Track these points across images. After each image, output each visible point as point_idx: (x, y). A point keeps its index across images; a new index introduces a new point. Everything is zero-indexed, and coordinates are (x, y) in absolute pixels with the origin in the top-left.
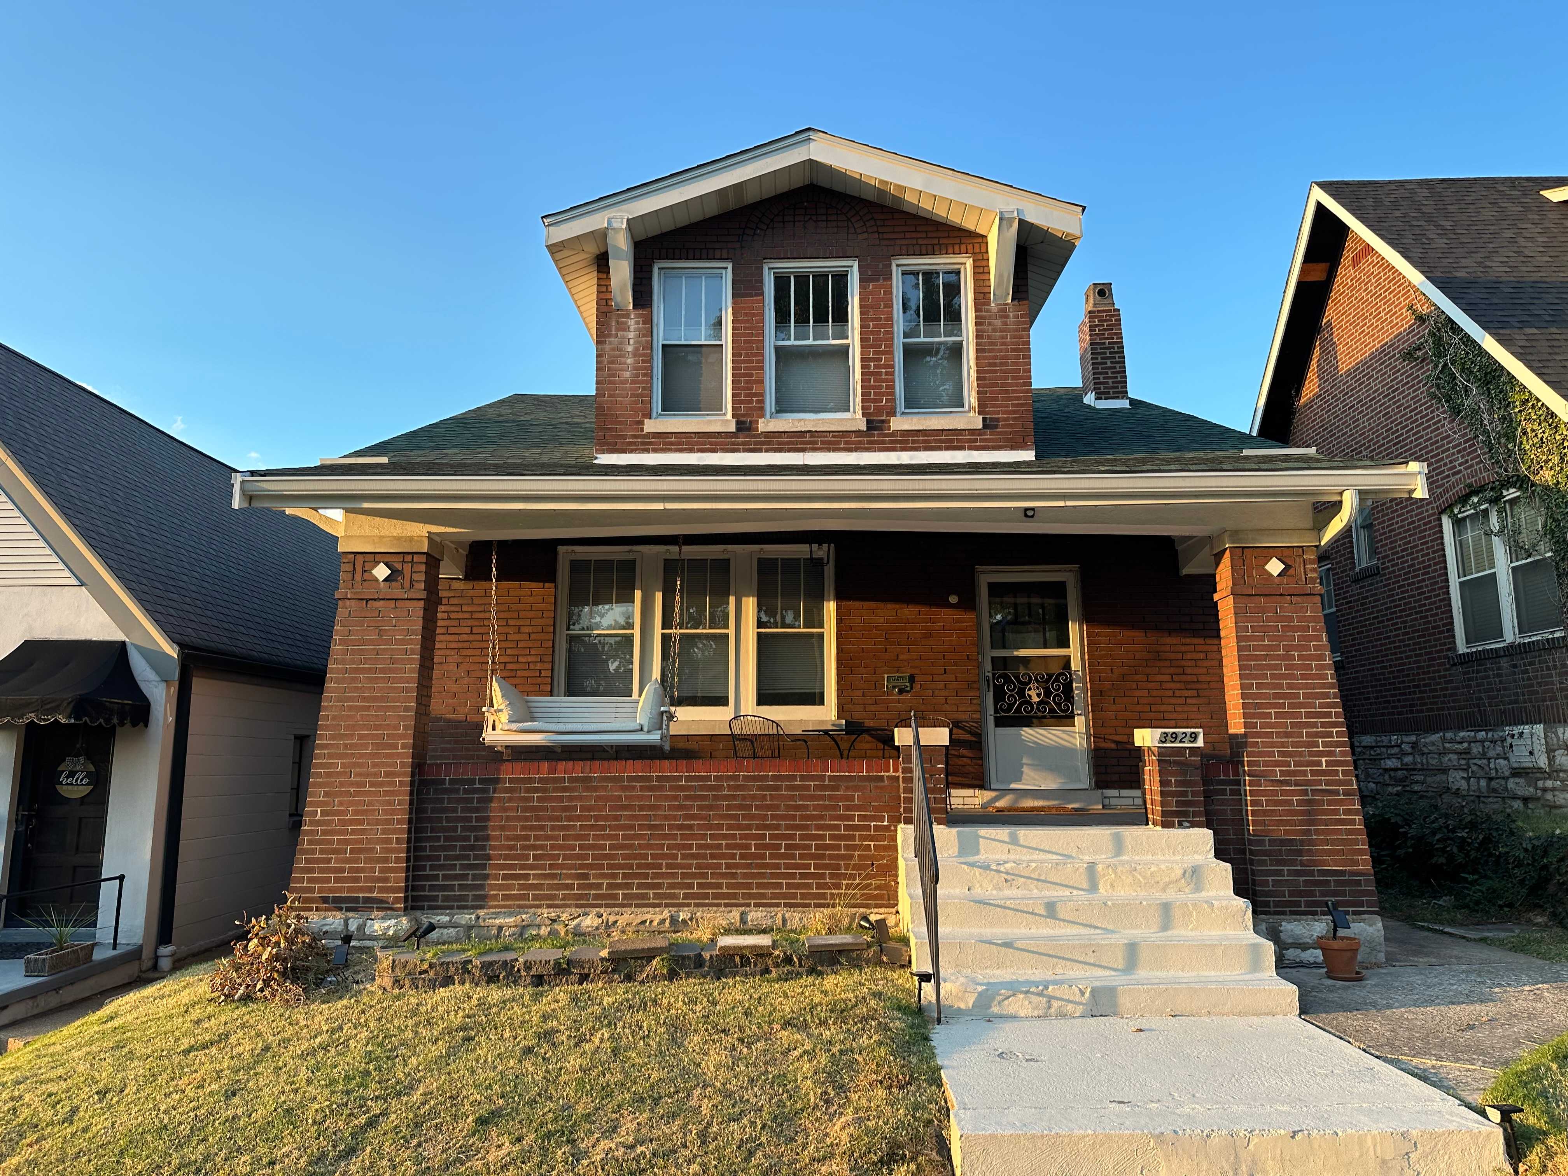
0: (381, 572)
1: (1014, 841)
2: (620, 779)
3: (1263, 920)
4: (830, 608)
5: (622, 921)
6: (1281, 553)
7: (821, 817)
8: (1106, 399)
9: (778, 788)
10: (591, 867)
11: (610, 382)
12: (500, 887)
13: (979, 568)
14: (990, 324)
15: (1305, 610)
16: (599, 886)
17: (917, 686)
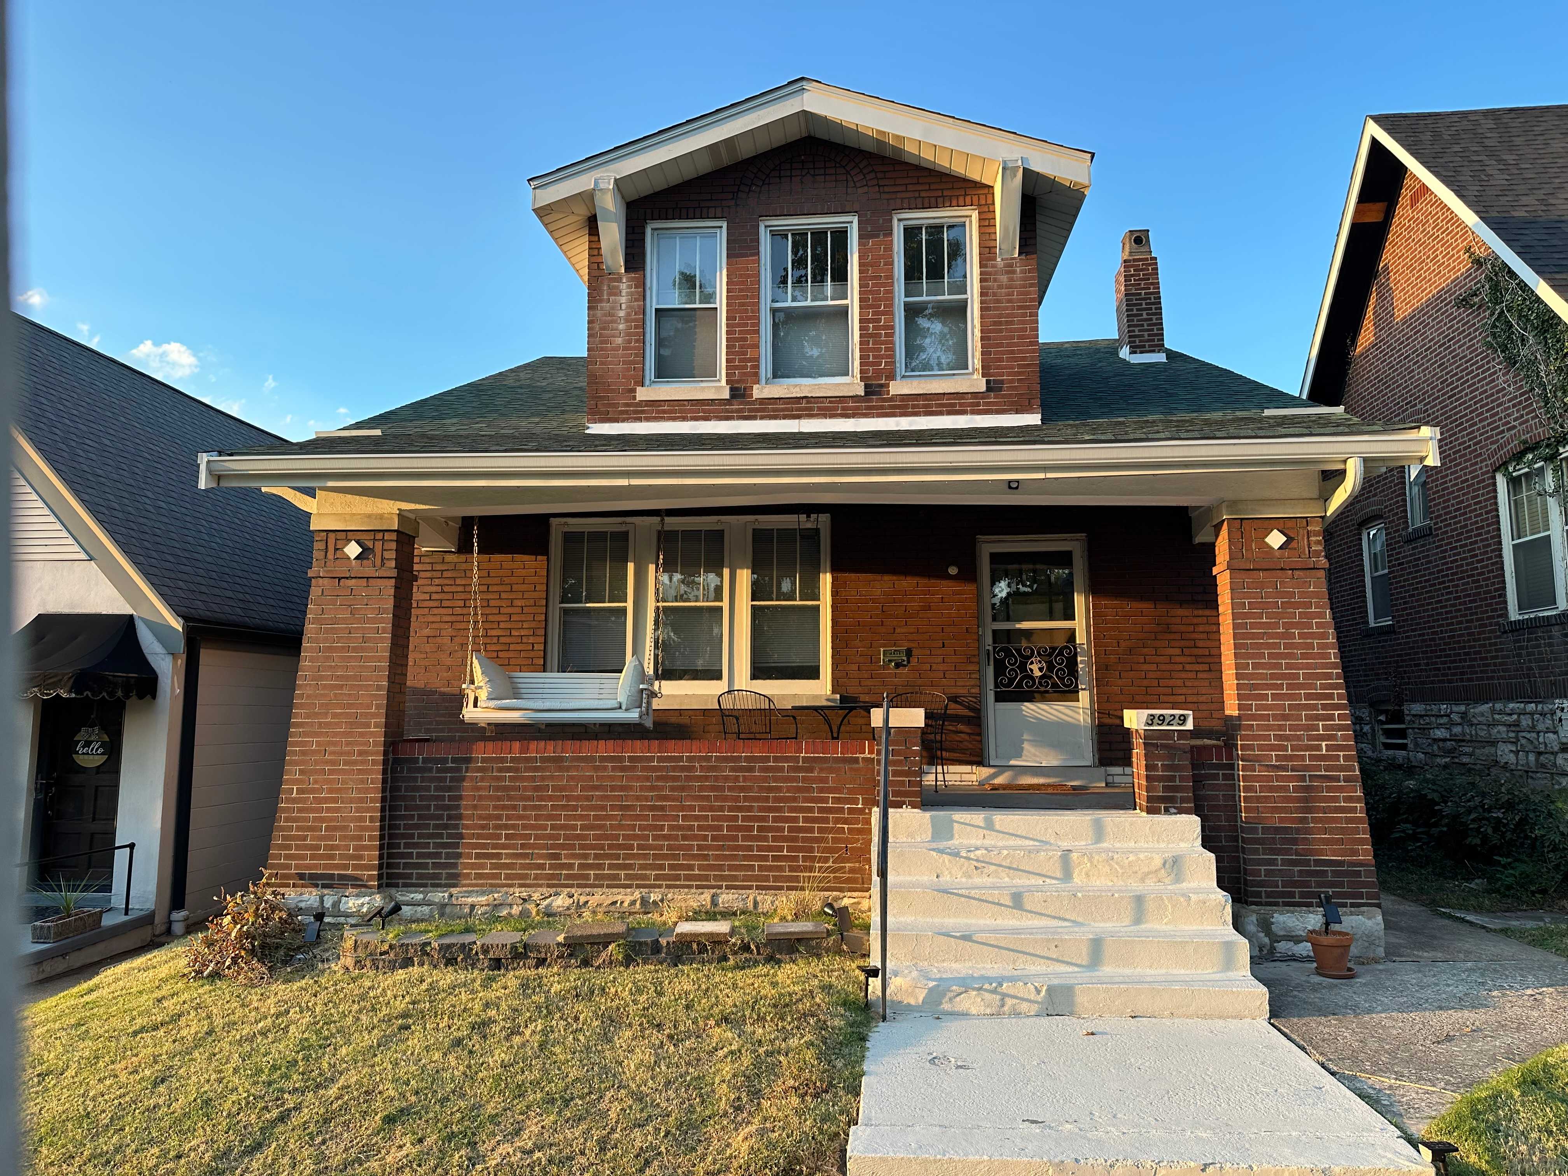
0: (353, 550)
1: (989, 826)
2: (592, 759)
3: (1254, 911)
4: (826, 580)
5: (593, 901)
6: (1282, 524)
7: (795, 799)
8: (1141, 352)
9: (751, 769)
10: (563, 847)
11: (602, 349)
12: (473, 866)
13: (980, 537)
14: (995, 280)
15: (1307, 585)
16: (570, 866)
17: (914, 660)
